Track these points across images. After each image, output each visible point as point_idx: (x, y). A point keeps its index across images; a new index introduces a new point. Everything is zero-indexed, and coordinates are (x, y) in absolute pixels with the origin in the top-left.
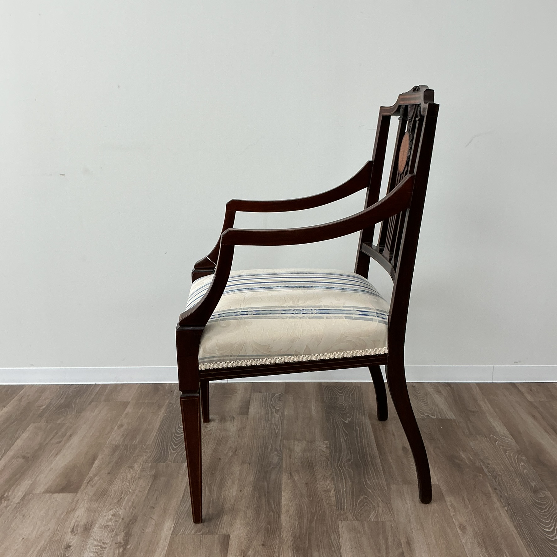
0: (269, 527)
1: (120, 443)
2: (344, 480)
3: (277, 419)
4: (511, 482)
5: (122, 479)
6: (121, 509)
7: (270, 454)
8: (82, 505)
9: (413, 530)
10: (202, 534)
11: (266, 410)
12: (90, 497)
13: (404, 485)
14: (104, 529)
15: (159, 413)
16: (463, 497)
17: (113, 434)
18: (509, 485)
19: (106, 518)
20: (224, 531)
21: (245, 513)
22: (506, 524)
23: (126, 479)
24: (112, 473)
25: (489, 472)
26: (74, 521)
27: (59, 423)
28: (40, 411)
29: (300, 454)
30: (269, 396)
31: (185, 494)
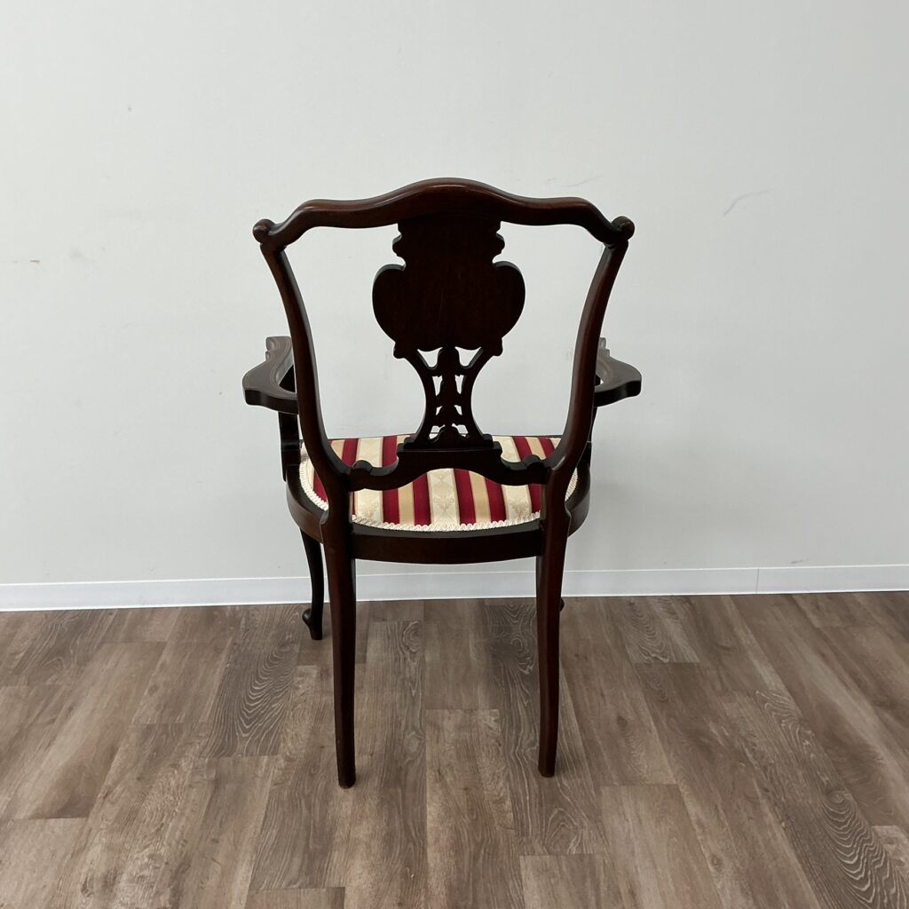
0: (409, 870)
1: (155, 722)
2: (526, 780)
3: (413, 669)
4: (790, 776)
5: (161, 788)
6: (163, 845)
7: (404, 735)
8: (96, 841)
9: (639, 869)
10: (300, 888)
11: (395, 654)
12: (110, 824)
13: (622, 787)
14: (137, 883)
15: (218, 663)
16: (716, 807)
17: (142, 704)
18: (787, 781)
19: (139, 862)
20: (334, 882)
21: (368, 846)
22: (784, 851)
23: (169, 789)
24: (145, 779)
25: (756, 759)
26: (85, 870)
27: (50, 685)
28: (15, 664)
29: (452, 735)
30: (399, 628)
31: (268, 815)
